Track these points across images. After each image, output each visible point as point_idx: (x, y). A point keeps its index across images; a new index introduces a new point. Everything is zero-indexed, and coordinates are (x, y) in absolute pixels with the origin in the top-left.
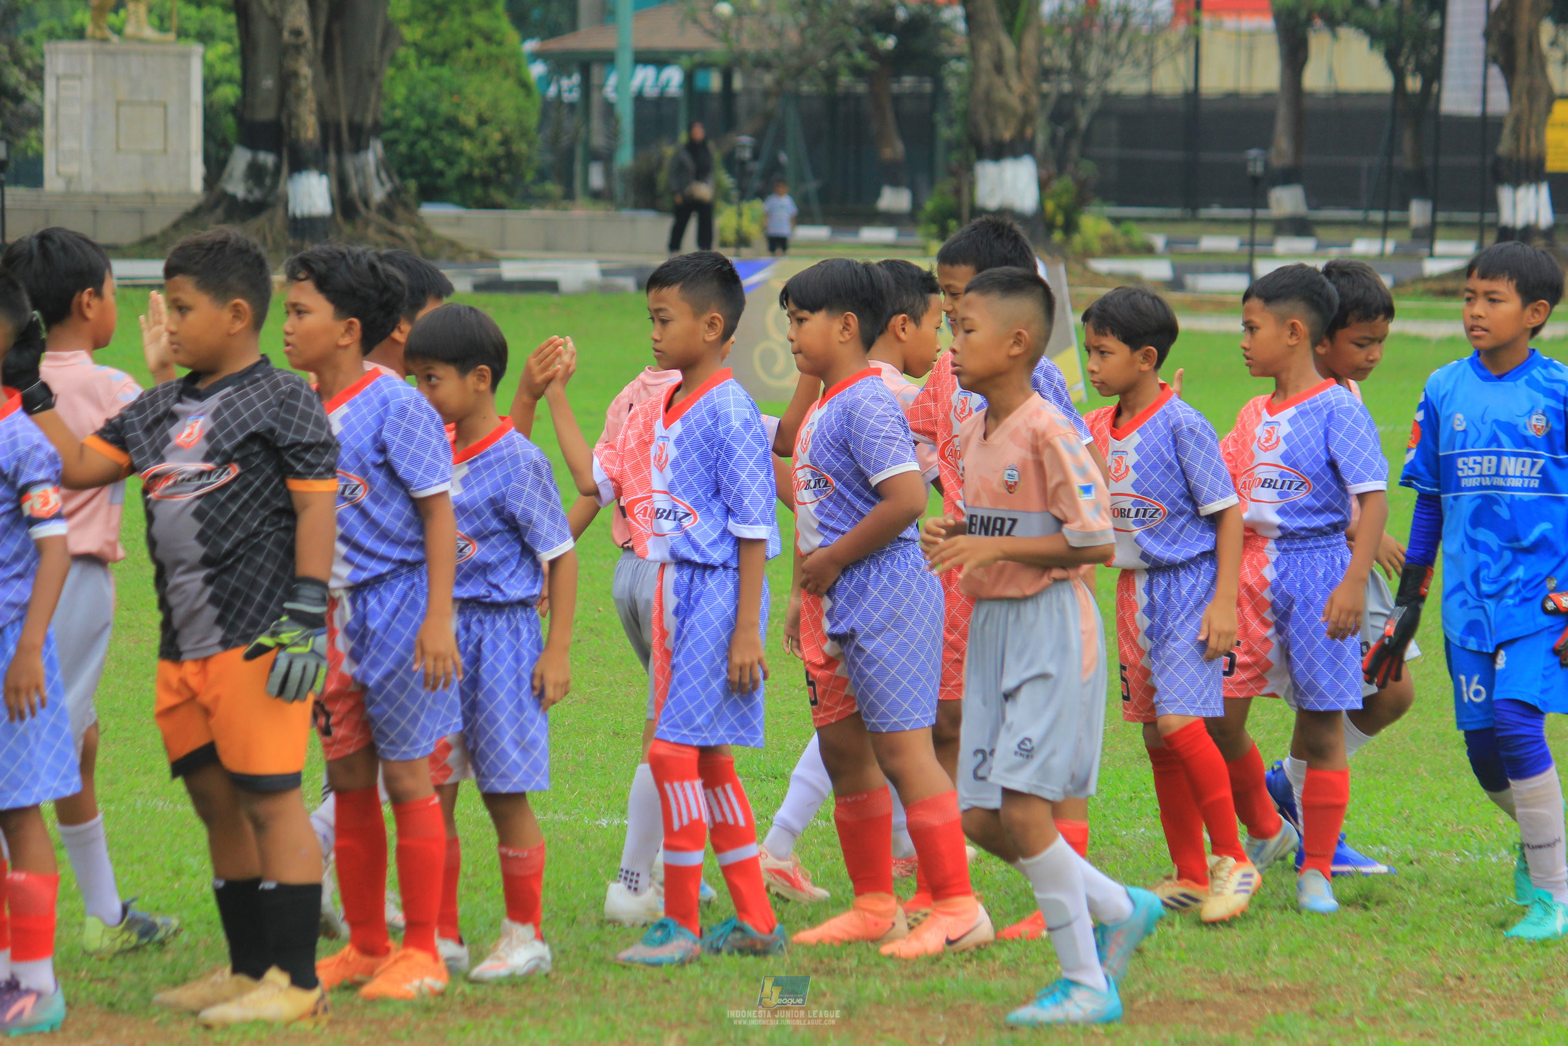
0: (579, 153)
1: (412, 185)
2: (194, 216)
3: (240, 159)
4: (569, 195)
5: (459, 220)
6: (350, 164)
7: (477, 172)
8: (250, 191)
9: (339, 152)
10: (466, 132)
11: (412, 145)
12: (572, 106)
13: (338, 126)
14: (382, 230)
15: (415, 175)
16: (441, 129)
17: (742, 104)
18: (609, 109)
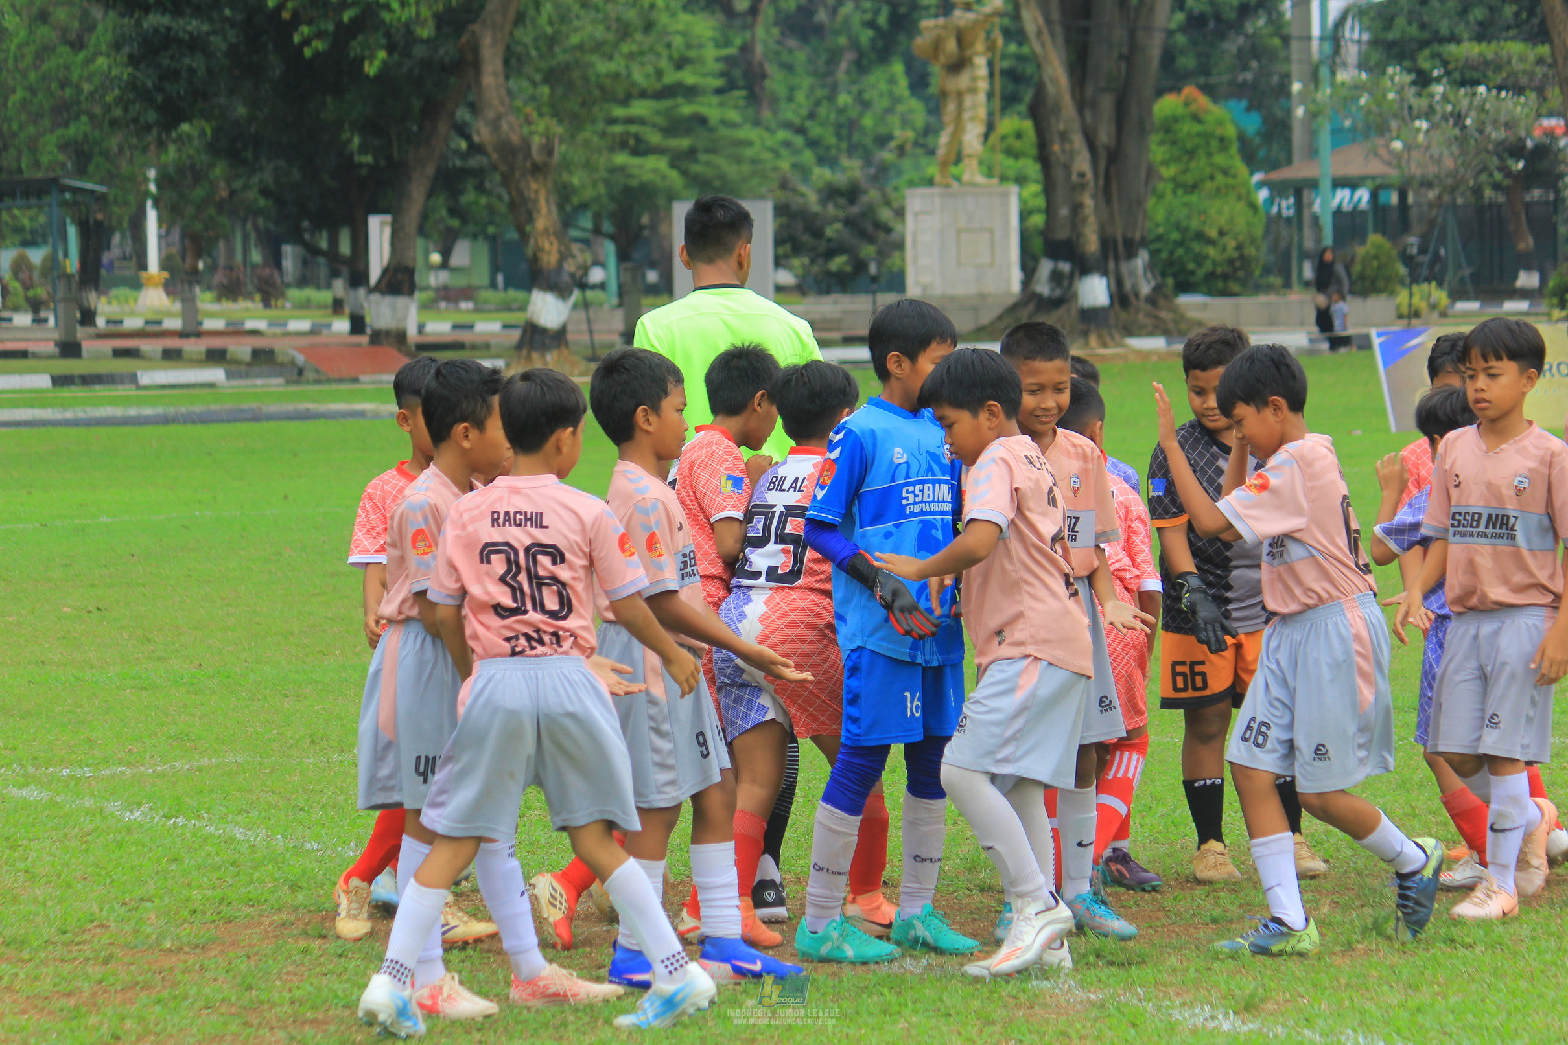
0: (1295, 254)
1: (1170, 281)
2: (1014, 308)
3: (1045, 267)
4: (1287, 285)
5: (1205, 306)
6: (1124, 268)
7: (1219, 270)
8: (1052, 290)
9: (1117, 259)
10: (1211, 242)
11: (1171, 253)
12: (1289, 220)
13: (1115, 242)
14: (1148, 315)
15: (1175, 275)
16: (1192, 240)
17: (1414, 213)
18: (1316, 219)
